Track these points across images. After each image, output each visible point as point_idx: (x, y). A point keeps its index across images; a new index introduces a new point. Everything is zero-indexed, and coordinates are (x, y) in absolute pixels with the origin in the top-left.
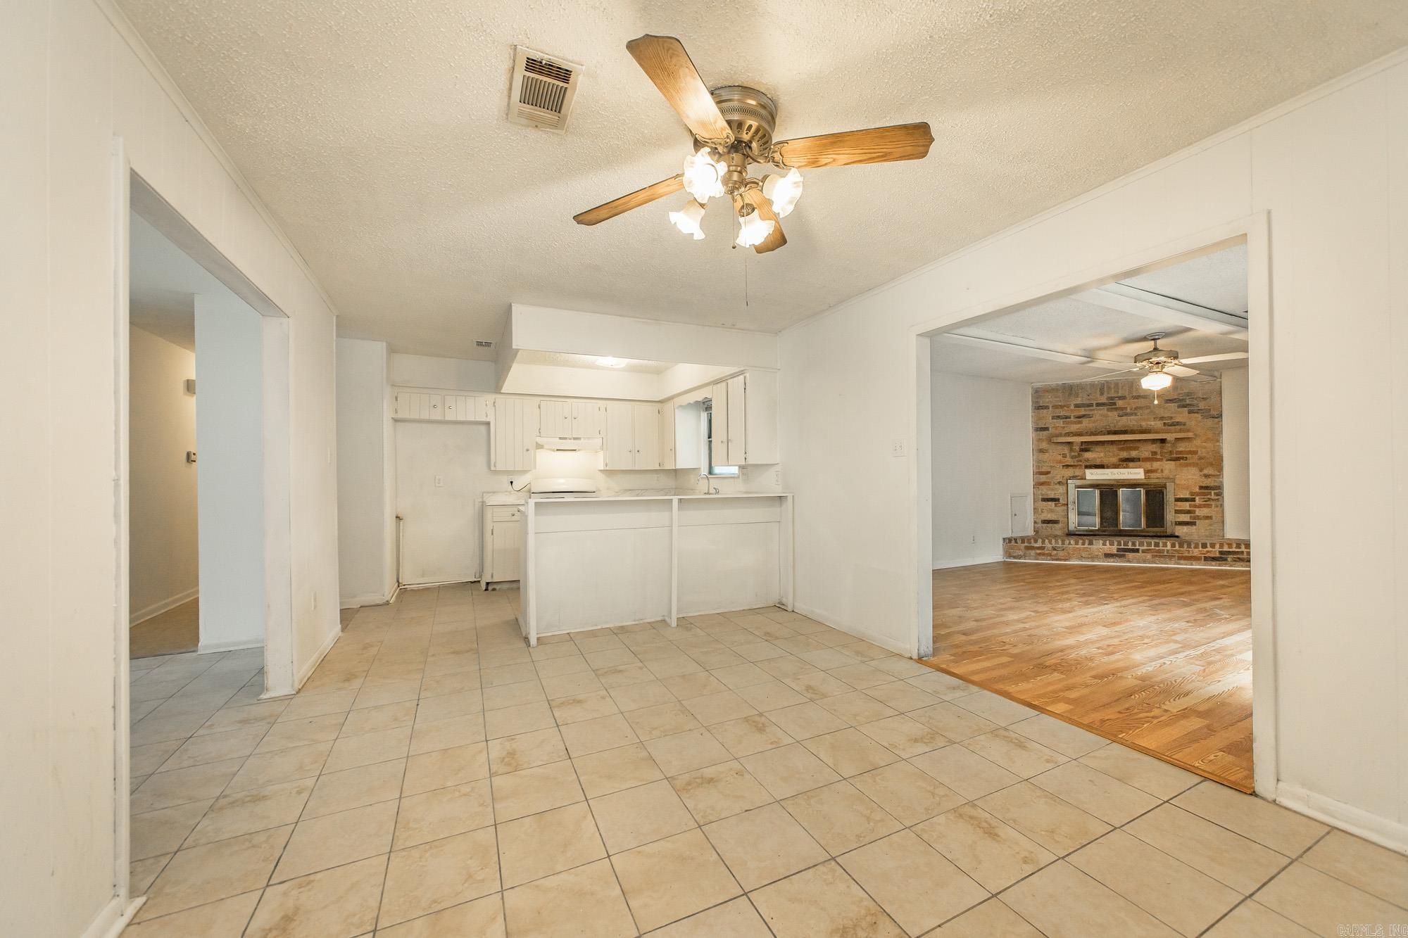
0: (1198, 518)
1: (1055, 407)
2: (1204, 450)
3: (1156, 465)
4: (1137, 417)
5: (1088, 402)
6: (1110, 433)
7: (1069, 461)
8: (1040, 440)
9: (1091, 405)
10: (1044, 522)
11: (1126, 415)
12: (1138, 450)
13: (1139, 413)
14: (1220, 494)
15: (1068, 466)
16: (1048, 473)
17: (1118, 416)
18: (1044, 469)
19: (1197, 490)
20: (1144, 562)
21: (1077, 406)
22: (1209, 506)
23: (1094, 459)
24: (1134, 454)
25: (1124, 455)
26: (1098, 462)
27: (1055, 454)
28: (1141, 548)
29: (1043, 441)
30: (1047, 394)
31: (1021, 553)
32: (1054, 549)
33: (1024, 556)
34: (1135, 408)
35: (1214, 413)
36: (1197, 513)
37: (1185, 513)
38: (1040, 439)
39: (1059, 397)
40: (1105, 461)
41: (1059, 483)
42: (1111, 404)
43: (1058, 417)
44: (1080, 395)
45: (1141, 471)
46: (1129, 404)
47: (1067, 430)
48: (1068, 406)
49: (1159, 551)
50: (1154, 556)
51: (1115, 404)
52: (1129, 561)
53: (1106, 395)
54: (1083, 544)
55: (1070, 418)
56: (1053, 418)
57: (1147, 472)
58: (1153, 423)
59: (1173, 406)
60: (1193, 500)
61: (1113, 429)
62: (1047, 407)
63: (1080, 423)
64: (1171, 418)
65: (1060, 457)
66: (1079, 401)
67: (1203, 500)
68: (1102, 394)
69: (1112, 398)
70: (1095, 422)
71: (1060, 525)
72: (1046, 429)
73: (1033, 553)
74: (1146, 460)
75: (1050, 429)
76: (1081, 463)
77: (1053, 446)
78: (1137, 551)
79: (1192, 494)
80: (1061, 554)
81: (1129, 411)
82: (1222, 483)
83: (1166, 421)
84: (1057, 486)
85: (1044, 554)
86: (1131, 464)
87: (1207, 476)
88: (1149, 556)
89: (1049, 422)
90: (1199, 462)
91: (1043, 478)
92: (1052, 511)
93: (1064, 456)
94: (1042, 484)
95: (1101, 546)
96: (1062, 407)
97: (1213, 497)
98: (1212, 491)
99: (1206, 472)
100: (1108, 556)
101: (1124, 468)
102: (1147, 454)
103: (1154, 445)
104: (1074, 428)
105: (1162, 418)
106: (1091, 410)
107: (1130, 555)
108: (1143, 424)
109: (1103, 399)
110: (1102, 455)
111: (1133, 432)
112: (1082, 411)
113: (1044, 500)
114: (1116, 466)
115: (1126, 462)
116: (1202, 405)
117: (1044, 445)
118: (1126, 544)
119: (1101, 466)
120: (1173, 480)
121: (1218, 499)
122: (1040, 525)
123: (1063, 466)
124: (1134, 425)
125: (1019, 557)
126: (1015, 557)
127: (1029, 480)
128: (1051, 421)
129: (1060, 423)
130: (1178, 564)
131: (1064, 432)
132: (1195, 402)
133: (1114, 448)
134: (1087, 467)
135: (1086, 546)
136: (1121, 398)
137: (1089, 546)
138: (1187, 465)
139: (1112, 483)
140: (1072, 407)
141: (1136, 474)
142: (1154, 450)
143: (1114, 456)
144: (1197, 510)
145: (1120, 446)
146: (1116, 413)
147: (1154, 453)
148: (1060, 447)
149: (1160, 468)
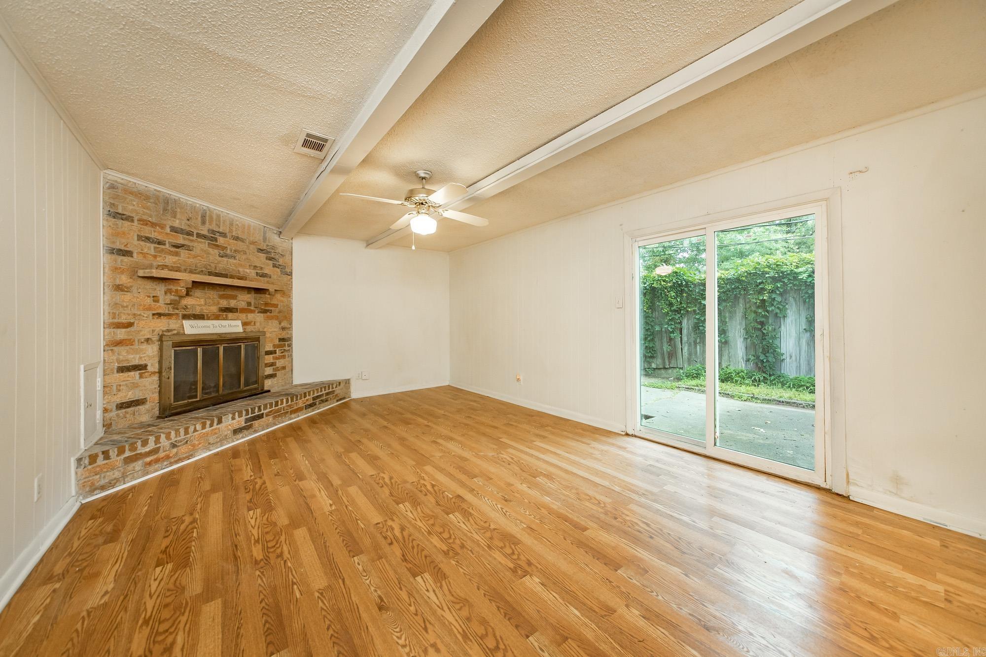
0: (277, 369)
1: (144, 222)
2: (282, 304)
3: (251, 316)
4: (235, 261)
5: (188, 229)
6: (210, 274)
7: (162, 308)
8: (115, 270)
9: (190, 234)
10: (121, 406)
11: (226, 256)
12: (236, 299)
13: (238, 256)
14: (290, 345)
15: (160, 315)
16: (130, 325)
17: (220, 256)
18: (124, 319)
19: (277, 342)
20: (268, 426)
21: (174, 229)
22: (284, 357)
23: (193, 305)
24: (233, 303)
25: (224, 303)
26: (197, 311)
27: (142, 293)
28: (265, 411)
29: (122, 273)
30: (131, 197)
31: (117, 474)
32: (174, 446)
33: (124, 477)
34: (235, 251)
35: (288, 270)
36: (277, 365)
37: (269, 366)
38: (116, 268)
39: (148, 208)
40: (205, 311)
41: (148, 340)
42: (212, 238)
43: (148, 239)
44: (178, 216)
45: (239, 323)
46: (229, 245)
47: (160, 261)
48: (163, 227)
49: (279, 411)
50: (275, 417)
51: (216, 240)
52: (256, 431)
53: (207, 225)
54: (211, 425)
55: (164, 244)
56: (140, 238)
57: (245, 324)
58: (248, 271)
59: (263, 256)
60: (275, 352)
61: (213, 270)
62: (130, 219)
63: (177, 254)
64: (261, 268)
65: (149, 301)
66: (177, 224)
67: (280, 352)
68: (203, 223)
69: (213, 232)
70: (195, 257)
71: (147, 406)
72: (127, 253)
73: (138, 465)
74: (243, 311)
75: (135, 255)
76: (177, 311)
77: (140, 281)
78: (260, 417)
79: (274, 346)
80: (183, 450)
81: (228, 252)
82: (292, 334)
83: (259, 271)
84: (144, 346)
85: (157, 461)
86: (230, 315)
87: (283, 329)
88: (270, 418)
89: (134, 244)
90: (278, 315)
91: (121, 334)
92: (135, 386)
93: (156, 299)
94: (119, 343)
95: (230, 422)
96: (153, 225)
97: (287, 348)
98: (285, 341)
99: (283, 324)
100: (236, 432)
101: (224, 319)
102: (242, 305)
103: (250, 295)
104: (170, 260)
105: (255, 267)
106: (192, 241)
107: (256, 423)
108: (241, 270)
109: (205, 232)
110: (202, 302)
111: (232, 277)
112: (180, 240)
113: (122, 370)
114: (217, 318)
115: (227, 311)
116: (281, 261)
117: (124, 279)
118: (253, 411)
119: (200, 317)
120: (264, 333)
121: (289, 350)
122: (113, 414)
123: (154, 314)
124: (233, 270)
125: (111, 484)
126: (103, 488)
127: (99, 336)
128: (136, 242)
129: (150, 248)
130: (291, 419)
131: (155, 264)
132: (277, 257)
133: (213, 294)
134: (186, 317)
135: (215, 426)
136: (224, 235)
137: (219, 426)
138: (271, 318)
139: (215, 337)
140: (168, 230)
141: (233, 326)
142: (249, 300)
143: (214, 304)
144: (277, 361)
145: (221, 293)
146: (216, 251)
147: (249, 304)
148: (149, 285)
149: (253, 320)
